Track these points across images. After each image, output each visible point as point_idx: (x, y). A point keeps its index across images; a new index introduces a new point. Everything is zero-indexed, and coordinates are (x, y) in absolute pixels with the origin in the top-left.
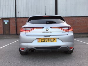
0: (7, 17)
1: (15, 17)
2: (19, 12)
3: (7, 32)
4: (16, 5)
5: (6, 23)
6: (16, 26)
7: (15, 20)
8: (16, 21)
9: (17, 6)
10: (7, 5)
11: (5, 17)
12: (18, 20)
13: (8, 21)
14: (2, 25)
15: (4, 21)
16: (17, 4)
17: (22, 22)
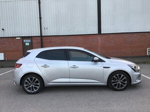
0: (28, 36)
1: (40, 35)
2: (46, 28)
4: (40, 18)
5: (27, 44)
7: (40, 40)
8: (42, 41)
9: (42, 19)
10: (28, 19)
11: (26, 36)
12: (44, 40)
13: (29, 41)
14: (21, 47)
15: (24, 40)
16: (42, 17)
17: (50, 41)
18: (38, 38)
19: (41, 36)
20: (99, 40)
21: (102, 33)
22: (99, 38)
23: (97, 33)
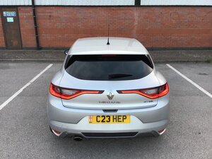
1: (31, 4)
3: (15, 43)
5: (10, 20)
6: (36, 28)
7: (32, 13)
11: (6, 4)
12: (40, 12)
13: (13, 14)
14: (1, 24)
15: (4, 13)
17: (50, 16)
18: (28, 9)
19: (34, 6)
20: (136, 18)
21: (141, 4)
22: (136, 13)
23: (134, 4)
